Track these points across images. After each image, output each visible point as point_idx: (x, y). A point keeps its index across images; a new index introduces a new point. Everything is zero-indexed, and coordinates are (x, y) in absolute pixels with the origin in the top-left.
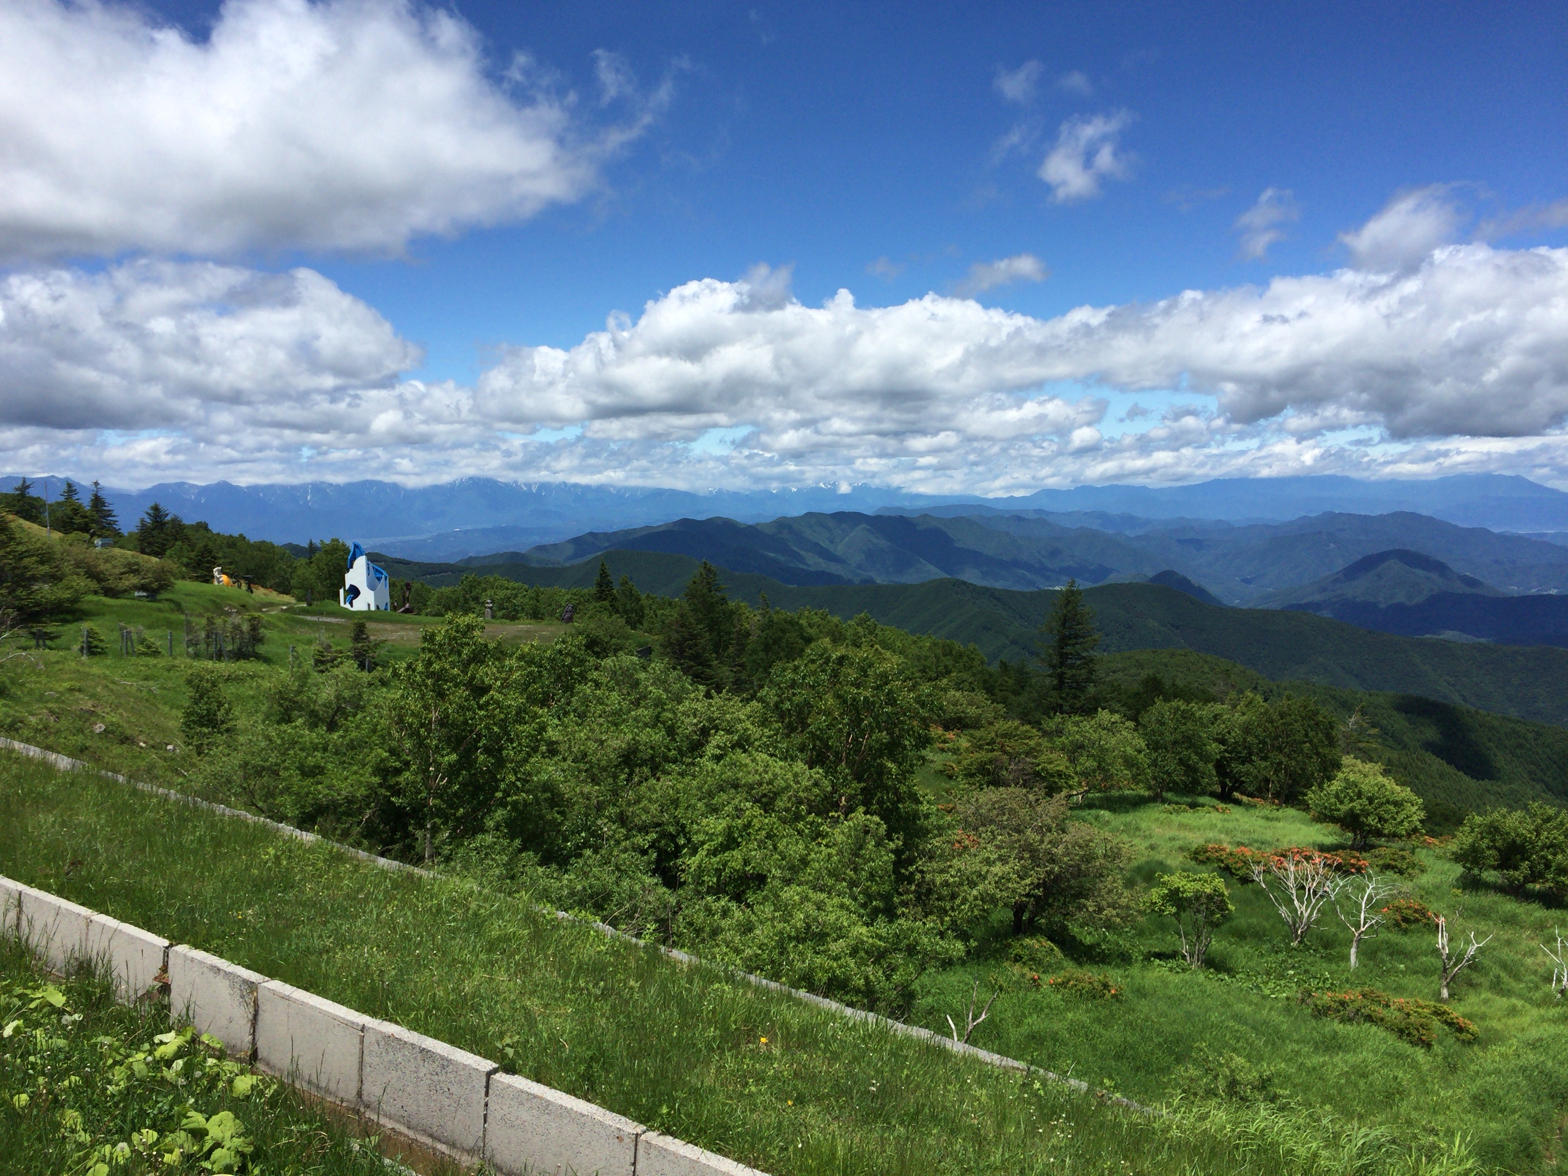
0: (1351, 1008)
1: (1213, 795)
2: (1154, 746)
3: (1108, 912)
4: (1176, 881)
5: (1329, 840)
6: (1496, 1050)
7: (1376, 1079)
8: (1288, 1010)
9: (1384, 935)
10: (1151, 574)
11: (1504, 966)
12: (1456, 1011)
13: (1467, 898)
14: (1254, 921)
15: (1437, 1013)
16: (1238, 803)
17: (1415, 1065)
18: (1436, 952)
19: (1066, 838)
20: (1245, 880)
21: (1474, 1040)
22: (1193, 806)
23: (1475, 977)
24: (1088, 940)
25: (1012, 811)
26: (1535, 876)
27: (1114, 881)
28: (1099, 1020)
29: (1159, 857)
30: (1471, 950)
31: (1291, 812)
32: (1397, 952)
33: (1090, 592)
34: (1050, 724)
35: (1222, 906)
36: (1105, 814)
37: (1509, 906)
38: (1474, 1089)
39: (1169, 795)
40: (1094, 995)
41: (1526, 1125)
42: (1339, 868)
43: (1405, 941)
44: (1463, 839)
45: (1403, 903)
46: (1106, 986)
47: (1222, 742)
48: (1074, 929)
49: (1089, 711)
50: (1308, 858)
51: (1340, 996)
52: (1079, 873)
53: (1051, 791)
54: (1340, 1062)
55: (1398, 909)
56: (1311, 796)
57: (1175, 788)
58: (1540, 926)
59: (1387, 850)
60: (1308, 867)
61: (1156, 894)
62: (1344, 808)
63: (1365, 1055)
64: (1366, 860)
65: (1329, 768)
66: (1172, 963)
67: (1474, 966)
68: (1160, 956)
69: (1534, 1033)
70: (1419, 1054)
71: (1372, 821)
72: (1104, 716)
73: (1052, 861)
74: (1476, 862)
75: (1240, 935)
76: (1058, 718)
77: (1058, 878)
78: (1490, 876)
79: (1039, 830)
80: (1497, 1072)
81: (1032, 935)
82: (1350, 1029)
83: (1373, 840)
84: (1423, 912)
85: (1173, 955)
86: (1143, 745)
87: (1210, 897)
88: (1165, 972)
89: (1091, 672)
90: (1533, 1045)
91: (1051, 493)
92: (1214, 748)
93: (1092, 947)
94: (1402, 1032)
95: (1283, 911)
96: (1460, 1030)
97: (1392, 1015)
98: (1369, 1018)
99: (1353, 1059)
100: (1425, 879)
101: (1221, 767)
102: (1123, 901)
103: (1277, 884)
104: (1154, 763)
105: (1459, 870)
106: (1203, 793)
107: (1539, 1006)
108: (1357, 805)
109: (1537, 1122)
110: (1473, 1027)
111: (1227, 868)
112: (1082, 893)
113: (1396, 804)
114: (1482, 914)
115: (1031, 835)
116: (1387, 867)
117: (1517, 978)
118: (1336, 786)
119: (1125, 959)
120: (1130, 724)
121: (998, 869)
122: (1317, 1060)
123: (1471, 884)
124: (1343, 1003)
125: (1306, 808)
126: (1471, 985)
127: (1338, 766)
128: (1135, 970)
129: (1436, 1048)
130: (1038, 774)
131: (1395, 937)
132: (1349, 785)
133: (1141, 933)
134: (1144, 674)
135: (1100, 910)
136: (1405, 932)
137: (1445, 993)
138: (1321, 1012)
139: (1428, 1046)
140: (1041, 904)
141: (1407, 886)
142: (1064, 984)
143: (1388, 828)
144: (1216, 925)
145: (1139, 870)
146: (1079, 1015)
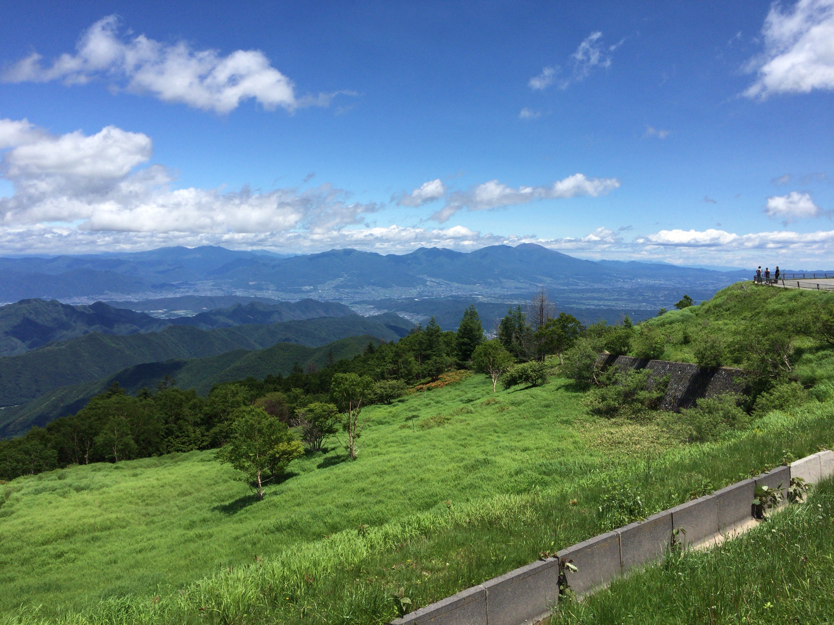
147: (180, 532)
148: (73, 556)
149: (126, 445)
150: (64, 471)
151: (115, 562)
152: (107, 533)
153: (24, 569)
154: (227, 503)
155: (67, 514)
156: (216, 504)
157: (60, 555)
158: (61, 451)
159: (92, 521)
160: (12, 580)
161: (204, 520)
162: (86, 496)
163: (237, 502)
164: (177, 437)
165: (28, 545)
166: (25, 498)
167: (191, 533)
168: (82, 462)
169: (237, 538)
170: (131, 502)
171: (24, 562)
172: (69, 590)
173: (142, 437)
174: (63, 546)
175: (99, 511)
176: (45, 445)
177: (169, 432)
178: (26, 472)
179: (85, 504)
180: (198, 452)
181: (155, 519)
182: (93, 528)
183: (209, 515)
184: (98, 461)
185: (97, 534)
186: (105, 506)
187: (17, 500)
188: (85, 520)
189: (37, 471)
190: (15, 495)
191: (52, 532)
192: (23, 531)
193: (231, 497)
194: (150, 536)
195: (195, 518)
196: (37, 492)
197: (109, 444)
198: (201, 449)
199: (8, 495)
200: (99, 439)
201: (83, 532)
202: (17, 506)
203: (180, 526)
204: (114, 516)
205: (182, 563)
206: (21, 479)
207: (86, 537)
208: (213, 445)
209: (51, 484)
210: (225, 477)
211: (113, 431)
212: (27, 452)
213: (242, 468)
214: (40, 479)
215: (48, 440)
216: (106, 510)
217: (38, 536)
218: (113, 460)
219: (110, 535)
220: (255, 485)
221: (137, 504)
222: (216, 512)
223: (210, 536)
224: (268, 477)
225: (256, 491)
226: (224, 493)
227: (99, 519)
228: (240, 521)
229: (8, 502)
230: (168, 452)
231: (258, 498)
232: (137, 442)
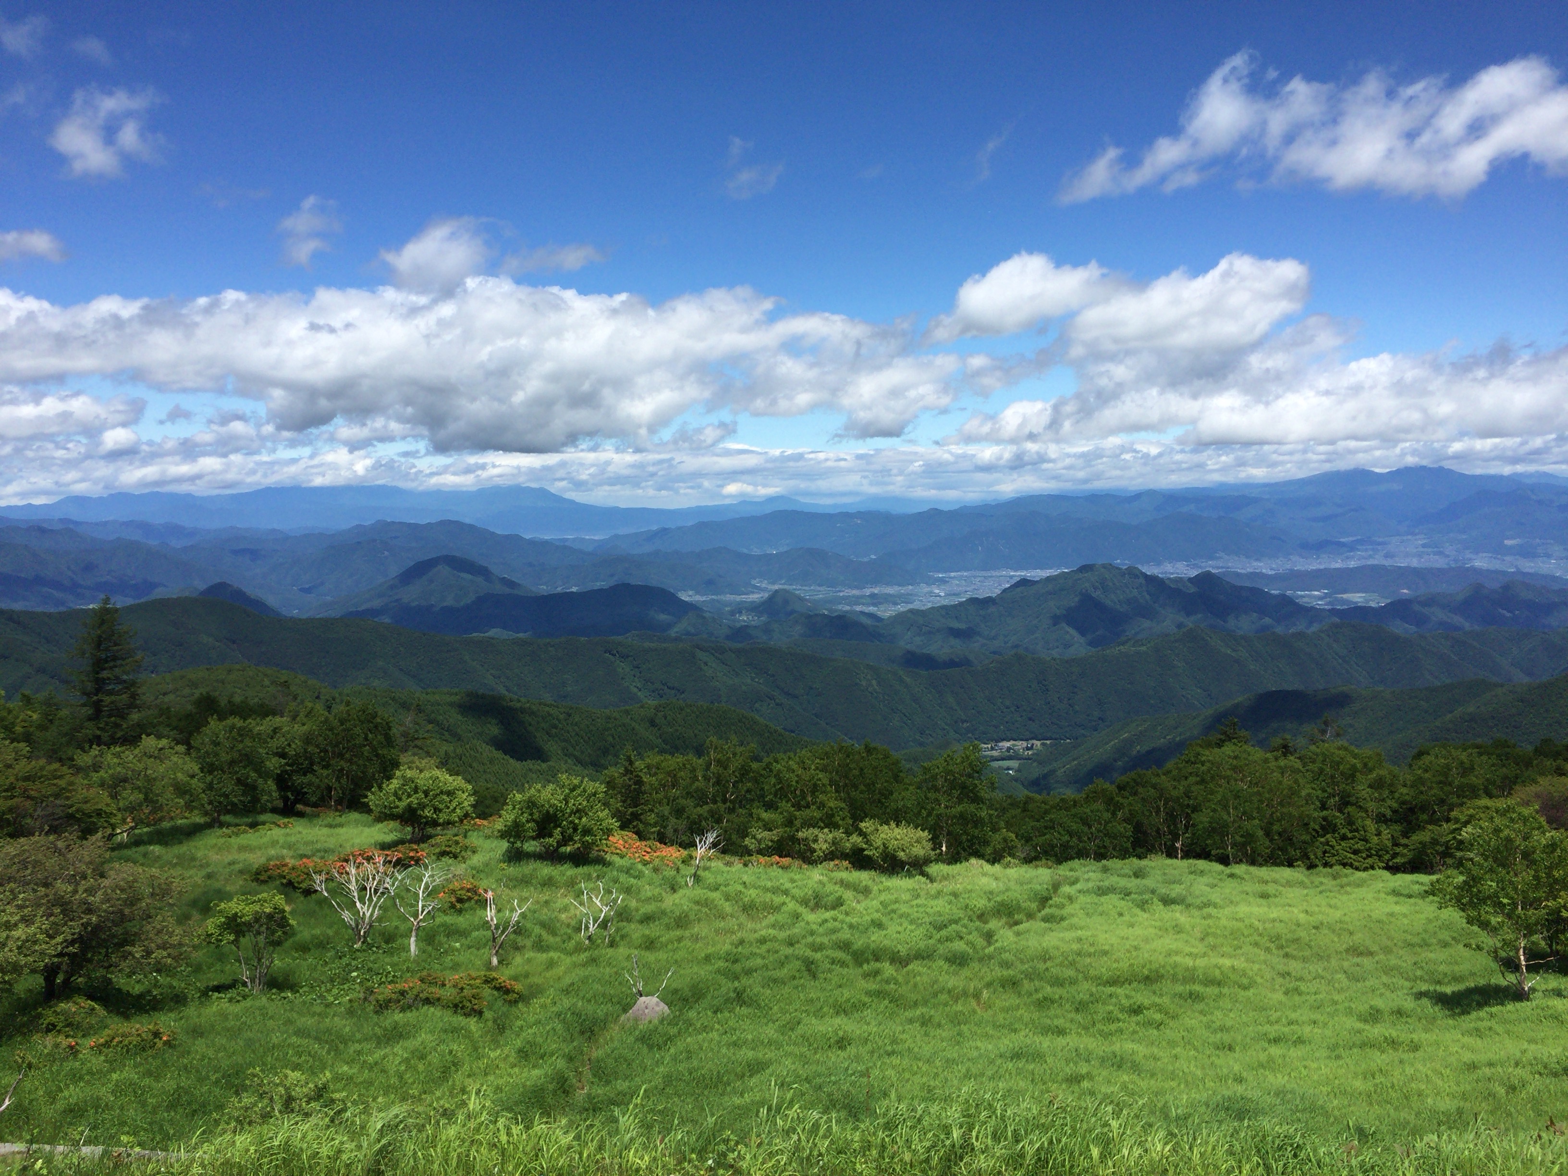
0: (410, 996)
1: (274, 810)
2: (209, 768)
3: (158, 954)
4: (234, 906)
5: (390, 838)
6: (536, 1002)
7: (434, 1058)
8: (351, 1012)
9: (441, 919)
10: (202, 586)
11: (543, 925)
12: (504, 976)
13: (513, 870)
14: (317, 931)
15: (486, 982)
16: (301, 815)
17: (469, 1036)
18: (486, 925)
19: (106, 882)
20: (309, 892)
21: (522, 998)
22: (253, 825)
23: (520, 941)
24: (137, 989)
25: (36, 863)
26: (566, 840)
27: (166, 919)
28: (149, 1073)
29: (217, 885)
30: (515, 917)
31: (354, 816)
32: (452, 932)
33: (130, 609)
34: (84, 759)
35: (283, 923)
36: (156, 849)
37: (546, 870)
38: (519, 1043)
39: (228, 818)
40: (143, 1047)
41: (561, 1064)
42: (398, 863)
43: (461, 921)
44: (508, 816)
45: (456, 885)
46: (157, 1034)
47: (283, 755)
48: (120, 981)
49: (131, 740)
50: (369, 859)
51: (399, 987)
52: (122, 919)
53: (87, 832)
54: (400, 1050)
55: (453, 891)
56: (372, 798)
57: (233, 810)
58: (571, 884)
59: (442, 838)
60: (369, 867)
61: (211, 925)
62: (402, 804)
63: (424, 1038)
64: (424, 851)
65: (388, 768)
66: (232, 993)
67: (519, 930)
68: (218, 989)
69: (567, 980)
70: (472, 1024)
71: (428, 813)
72: (149, 743)
73: (89, 911)
74: (518, 836)
75: (304, 948)
76: (95, 751)
77: (97, 928)
78: (531, 846)
79: (72, 880)
80: (538, 1022)
81: (68, 998)
82: (411, 1016)
83: (430, 830)
84: (474, 890)
85: (232, 985)
86: (196, 768)
87: (270, 916)
88: (225, 1005)
89: (134, 696)
90: (566, 991)
91: (80, 500)
92: (273, 764)
93: (141, 996)
94: (456, 1007)
95: (346, 916)
96: (507, 991)
97: (449, 993)
98: (428, 1001)
99: (412, 1044)
100: (476, 860)
101: (282, 781)
102: (175, 940)
103: (339, 890)
104: (210, 787)
105: (505, 845)
106: (263, 811)
107: (571, 954)
108: (414, 800)
109: (570, 1059)
110: (518, 987)
111: (290, 884)
112: (127, 940)
113: (449, 793)
114: (525, 881)
115: (62, 887)
116: (443, 854)
117: (554, 933)
118: (395, 784)
119: (179, 1000)
120: (181, 748)
121: (20, 932)
122: (379, 1054)
123: (515, 856)
124: (403, 993)
125: (369, 811)
126: (517, 948)
127: (396, 765)
128: (191, 1011)
129: (488, 1014)
130: (71, 817)
131: (449, 919)
132: (406, 781)
133: (198, 969)
134: (197, 693)
135: (148, 953)
136: (460, 912)
137: (495, 961)
138: (383, 1006)
139: (480, 1013)
140: (77, 962)
141: (460, 869)
142: (107, 1044)
143: (442, 818)
144: (278, 943)
145: (194, 903)
146: (126, 1073)
147: (1351, 1023)
148: (1158, 1017)
149: (1249, 837)
150: (1144, 863)
151: (1230, 1048)
152: (1215, 990)
153: (1079, 1017)
154: (1448, 990)
155: (1147, 940)
156: (1424, 987)
157: (1136, 1010)
158: (1138, 828)
159: (1189, 962)
160: (1060, 1032)
161: (1399, 1013)
162: (1178, 915)
163: (1469, 992)
164: (1344, 838)
165: (1086, 978)
166: (1082, 899)
167: (1376, 1031)
168: (1171, 853)
169: (1473, 1067)
170: (1256, 944)
171: (1080, 1007)
172: (1153, 1075)
173: (1276, 827)
174: (1142, 997)
175: (1200, 948)
176: (1114, 814)
177: (1328, 827)
178: (1082, 854)
179: (1178, 929)
180: (1386, 874)
181: (1303, 987)
182: (1190, 976)
183: (1409, 1004)
184: (1198, 856)
185: (1197, 988)
186: (1211, 940)
187: (1070, 898)
188: (1178, 959)
189: (1100, 856)
190: (1066, 889)
191: (1124, 965)
192: (1079, 954)
193: (1456, 979)
194: (1293, 1016)
195: (1379, 1003)
196: (1102, 892)
197: (1219, 830)
198: (1392, 869)
199: (1056, 887)
200: (1203, 819)
201: (1174, 979)
202: (1069, 909)
203: (1349, 1012)
204: (1227, 962)
205: (1359, 1084)
206: (1076, 863)
207: (1179, 988)
208: (1415, 866)
209: (1123, 882)
210: (1445, 935)
211: (1225, 807)
212: (1085, 822)
213: (1485, 925)
214: (1105, 870)
215: (1118, 807)
216: (1213, 948)
217: (1103, 967)
218: (1224, 861)
219: (1221, 995)
220: (1511, 965)
221: (1268, 950)
222: (1425, 1001)
223: (1415, 1047)
224: (1543, 956)
225: (1512, 978)
226: (1442, 968)
227: (1200, 963)
228: (1478, 1033)
229: (1056, 900)
230: (1326, 865)
231: (1519, 995)
232: (1268, 834)
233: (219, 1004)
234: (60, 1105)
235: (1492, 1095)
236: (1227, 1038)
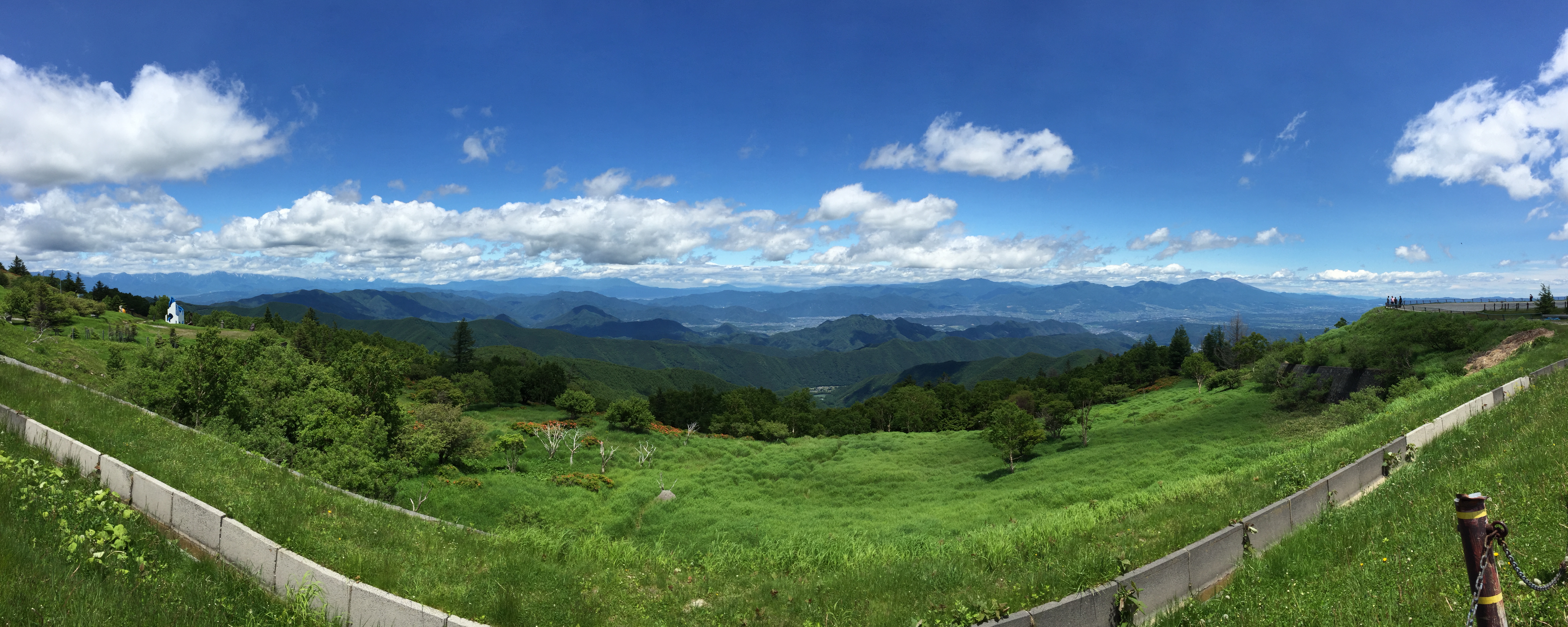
0: (570, 481)
1: (520, 402)
2: (496, 384)
3: (478, 452)
4: (505, 438)
5: (563, 416)
6: (620, 489)
7: (579, 507)
8: (547, 484)
9: (582, 451)
10: (495, 315)
11: (623, 457)
12: (606, 477)
13: (611, 434)
14: (535, 451)
15: (600, 478)
16: (529, 405)
17: (592, 499)
18: (600, 455)
19: (461, 423)
20: (532, 435)
21: (614, 487)
22: (512, 407)
23: (614, 463)
24: (470, 464)
25: (438, 413)
26: (633, 423)
27: (480, 439)
28: (473, 497)
29: (499, 429)
30: (612, 453)
31: (549, 407)
32: (587, 457)
33: (471, 322)
34: (454, 377)
35: (522, 446)
36: (477, 413)
37: (624, 435)
38: (612, 505)
39: (503, 404)
40: (471, 487)
41: (630, 515)
42: (566, 427)
43: (590, 452)
44: (609, 412)
45: (588, 438)
46: (476, 483)
47: (523, 381)
48: (464, 460)
49: (471, 371)
50: (555, 424)
51: (566, 476)
52: (466, 437)
53: (455, 404)
54: (566, 502)
55: (587, 440)
56: (557, 401)
57: (504, 400)
58: (635, 441)
59: (583, 419)
60: (555, 428)
61: (497, 444)
62: (568, 404)
63: (575, 498)
64: (576, 423)
65: (562, 389)
66: (503, 471)
67: (613, 459)
68: (499, 468)
69: (633, 481)
70: (594, 494)
71: (577, 408)
72: (476, 373)
73: (455, 433)
74: (613, 420)
75: (529, 457)
76: (458, 375)
77: (457, 440)
78: (618, 424)
79: (450, 421)
80: (620, 497)
81: (447, 464)
82: (571, 489)
83: (578, 415)
84: (595, 441)
85: (503, 468)
86: (492, 384)
87: (518, 443)
88: (500, 475)
89: (471, 355)
90: (632, 486)
91: (457, 283)
92: (520, 384)
93: (471, 467)
94: (588, 487)
95: (546, 446)
96: (608, 483)
97: (584, 481)
98: (577, 484)
99: (571, 500)
100: (596, 428)
101: (523, 391)
102: (483, 448)
103: (543, 436)
104: (496, 391)
105: (608, 423)
106: (516, 402)
107: (634, 470)
108: (572, 402)
109: (634, 514)
110: (613, 482)
111: (525, 431)
112: (467, 445)
113: (586, 401)
114: (615, 439)
115: (446, 423)
116: (583, 425)
117: (627, 461)
118: (565, 396)
119: (484, 471)
120: (487, 376)
121: (432, 437)
122: (558, 503)
123: (612, 428)
124: (567, 479)
125: (554, 405)
126: (612, 466)
127: (565, 388)
128: (488, 475)
129: (600, 492)
130: (449, 397)
131: (586, 451)
132: (569, 395)
133: (491, 460)
134: (493, 355)
135: (474, 452)
136: (589, 449)
137: (603, 470)
138: (560, 484)
139: (597, 491)
140: (450, 451)
141: (590, 432)
142: (459, 483)
143: (583, 410)
144: (520, 454)
145: (490, 434)
146: (465, 495)
147: (952, 490)
148: (879, 496)
149: (916, 421)
150: (875, 434)
151: (907, 505)
152: (902, 483)
153: (848, 499)
154: (987, 473)
155: (876, 465)
156: (978, 473)
157: (871, 494)
158: (873, 420)
159: (892, 473)
160: (840, 505)
161: (970, 484)
162: (888, 454)
163: (994, 472)
164: (950, 418)
165: (851, 483)
166: (850, 450)
167: (961, 493)
168: (886, 430)
169: (994, 501)
170: (917, 463)
171: (849, 495)
172: (877, 520)
173: (926, 417)
174: (873, 488)
175: (897, 466)
176: (863, 415)
177: (944, 415)
178: (850, 432)
179: (888, 460)
180: (965, 431)
181: (934, 478)
182: (892, 478)
183: (973, 480)
184: (896, 430)
185: (895, 482)
186: (901, 463)
187: (845, 451)
188: (887, 472)
189: (858, 433)
190: (843, 447)
191: (866, 476)
192: (848, 473)
193: (990, 468)
194: (930, 490)
195: (963, 481)
196: (857, 447)
197: (904, 419)
198: (968, 429)
199: (839, 446)
200: (898, 415)
201: (886, 481)
202: (845, 455)
203: (952, 486)
204: (906, 471)
205: (954, 514)
206: (847, 436)
207: (888, 484)
208: (977, 427)
209: (867, 442)
210: (986, 453)
211: (907, 410)
212: (851, 419)
213: (999, 447)
214: (859, 438)
215: (865, 412)
216: (901, 466)
217: (857, 478)
218: (906, 431)
219: (904, 485)
220: (1008, 461)
221: (922, 465)
222: (978, 478)
223: (974, 496)
224: (1018, 456)
225: (1008, 466)
226: (985, 465)
227: (897, 473)
228: (997, 488)
229: (839, 451)
230: (944, 430)
231: (1010, 471)
232: (922, 419)
233: (498, 476)
234: (443, 503)
235: (1000, 510)
236: (905, 501)
